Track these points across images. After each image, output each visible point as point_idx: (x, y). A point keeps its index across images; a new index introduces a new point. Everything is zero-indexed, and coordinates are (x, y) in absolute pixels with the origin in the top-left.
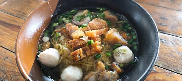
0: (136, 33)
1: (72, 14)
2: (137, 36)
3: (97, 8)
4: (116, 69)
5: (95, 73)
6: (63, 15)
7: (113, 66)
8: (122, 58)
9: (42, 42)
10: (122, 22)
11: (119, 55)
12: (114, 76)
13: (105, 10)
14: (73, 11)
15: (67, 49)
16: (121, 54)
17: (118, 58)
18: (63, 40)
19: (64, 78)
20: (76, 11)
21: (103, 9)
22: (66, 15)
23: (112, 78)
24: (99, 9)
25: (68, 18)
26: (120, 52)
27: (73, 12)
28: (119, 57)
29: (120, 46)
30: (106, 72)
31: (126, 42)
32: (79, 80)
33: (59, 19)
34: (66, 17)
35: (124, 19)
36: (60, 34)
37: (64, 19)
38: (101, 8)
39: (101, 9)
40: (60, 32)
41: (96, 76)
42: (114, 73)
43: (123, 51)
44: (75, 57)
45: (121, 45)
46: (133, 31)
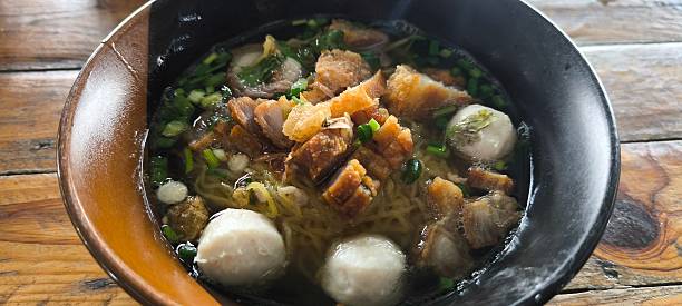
0: (470, 58)
1: (213, 69)
2: (480, 66)
3: (295, 23)
4: (494, 184)
5: (442, 222)
6: (181, 83)
7: (479, 177)
8: (492, 141)
9: (162, 209)
10: (405, 40)
11: (477, 138)
12: (502, 207)
13: (324, 21)
14: (212, 57)
15: (291, 189)
16: (481, 132)
17: (479, 148)
18: (248, 167)
19: (349, 291)
20: (224, 54)
21: (315, 19)
22: (196, 80)
23: (500, 213)
24: (305, 25)
25: (209, 90)
26: (472, 128)
27: (213, 63)
28: (481, 143)
29: (455, 113)
30: (475, 204)
31: (465, 93)
32: (404, 273)
33: (177, 105)
34: (201, 87)
35: (408, 28)
36: (220, 153)
37: (196, 96)
38: (308, 20)
39: (312, 23)
40: (213, 145)
41: (448, 230)
42: (497, 196)
43: (481, 119)
44: (351, 200)
45: (453, 109)
46: (459, 56)
